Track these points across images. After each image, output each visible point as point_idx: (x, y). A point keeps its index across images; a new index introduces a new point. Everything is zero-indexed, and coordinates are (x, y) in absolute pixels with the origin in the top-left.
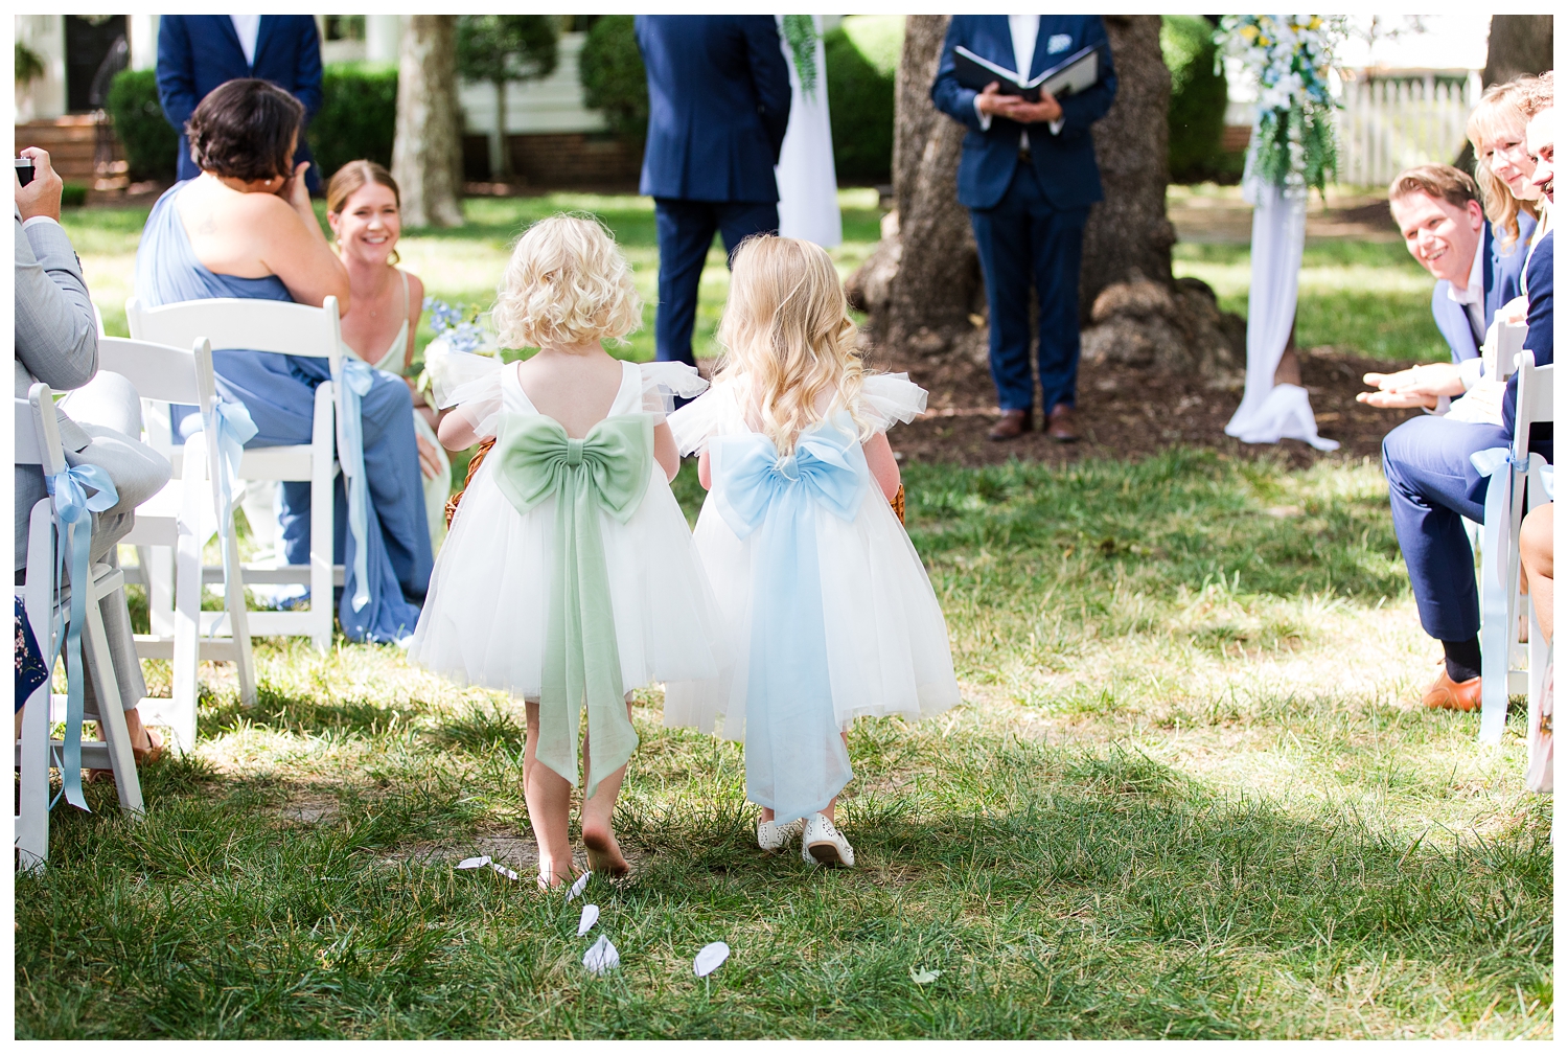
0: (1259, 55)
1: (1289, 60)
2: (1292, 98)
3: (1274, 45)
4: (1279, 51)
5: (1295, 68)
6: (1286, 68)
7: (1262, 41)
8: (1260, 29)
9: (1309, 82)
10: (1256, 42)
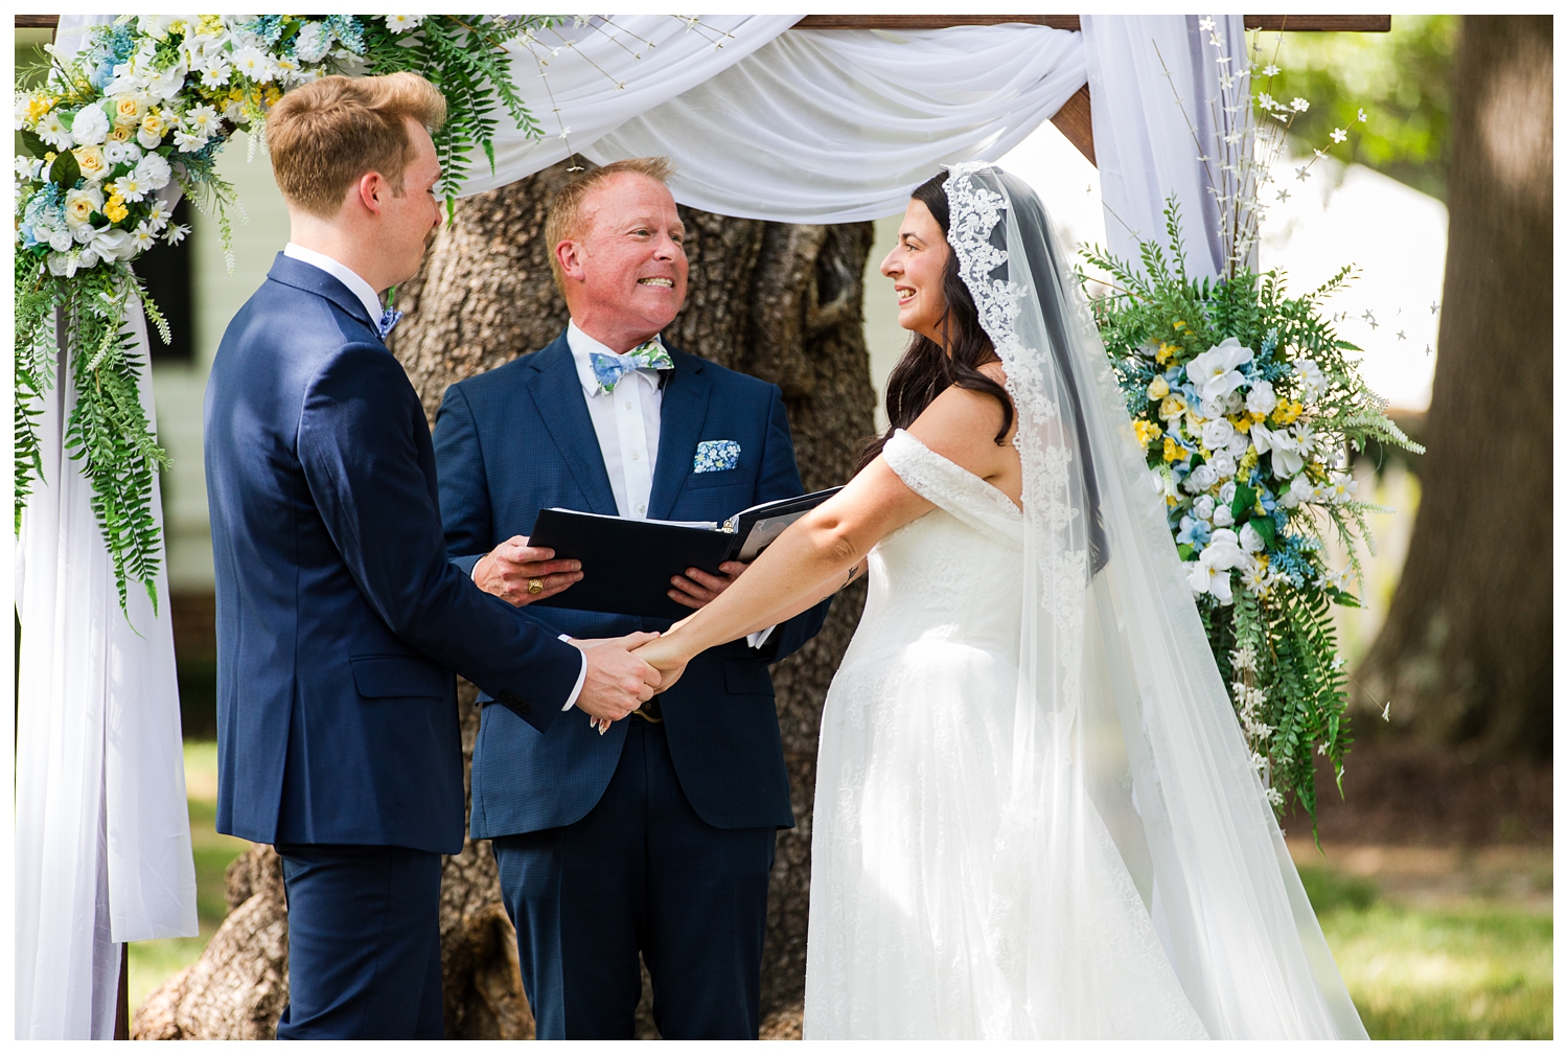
0: (1163, 483)
1: (1230, 491)
2: (1237, 578)
3: (1198, 461)
4: (1205, 476)
5: (1243, 515)
6: (1224, 514)
7: (1170, 453)
8: (1164, 426)
9: (1274, 545)
10: (1155, 455)
